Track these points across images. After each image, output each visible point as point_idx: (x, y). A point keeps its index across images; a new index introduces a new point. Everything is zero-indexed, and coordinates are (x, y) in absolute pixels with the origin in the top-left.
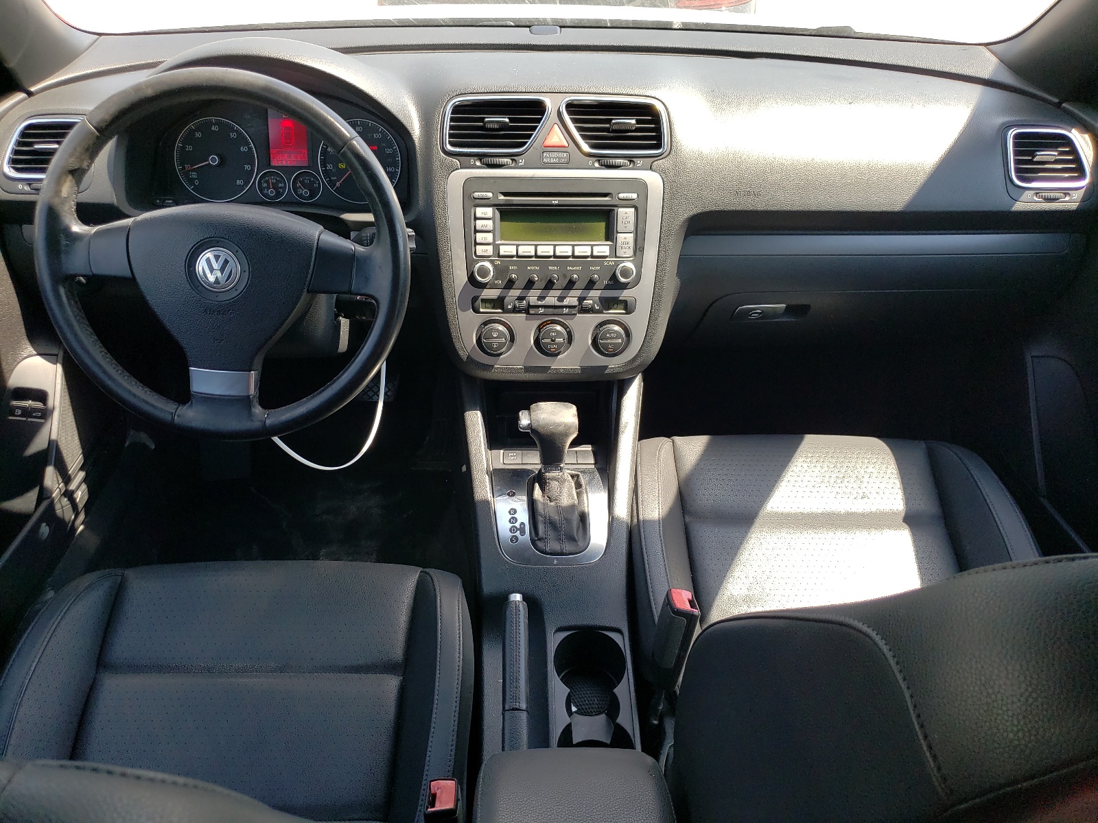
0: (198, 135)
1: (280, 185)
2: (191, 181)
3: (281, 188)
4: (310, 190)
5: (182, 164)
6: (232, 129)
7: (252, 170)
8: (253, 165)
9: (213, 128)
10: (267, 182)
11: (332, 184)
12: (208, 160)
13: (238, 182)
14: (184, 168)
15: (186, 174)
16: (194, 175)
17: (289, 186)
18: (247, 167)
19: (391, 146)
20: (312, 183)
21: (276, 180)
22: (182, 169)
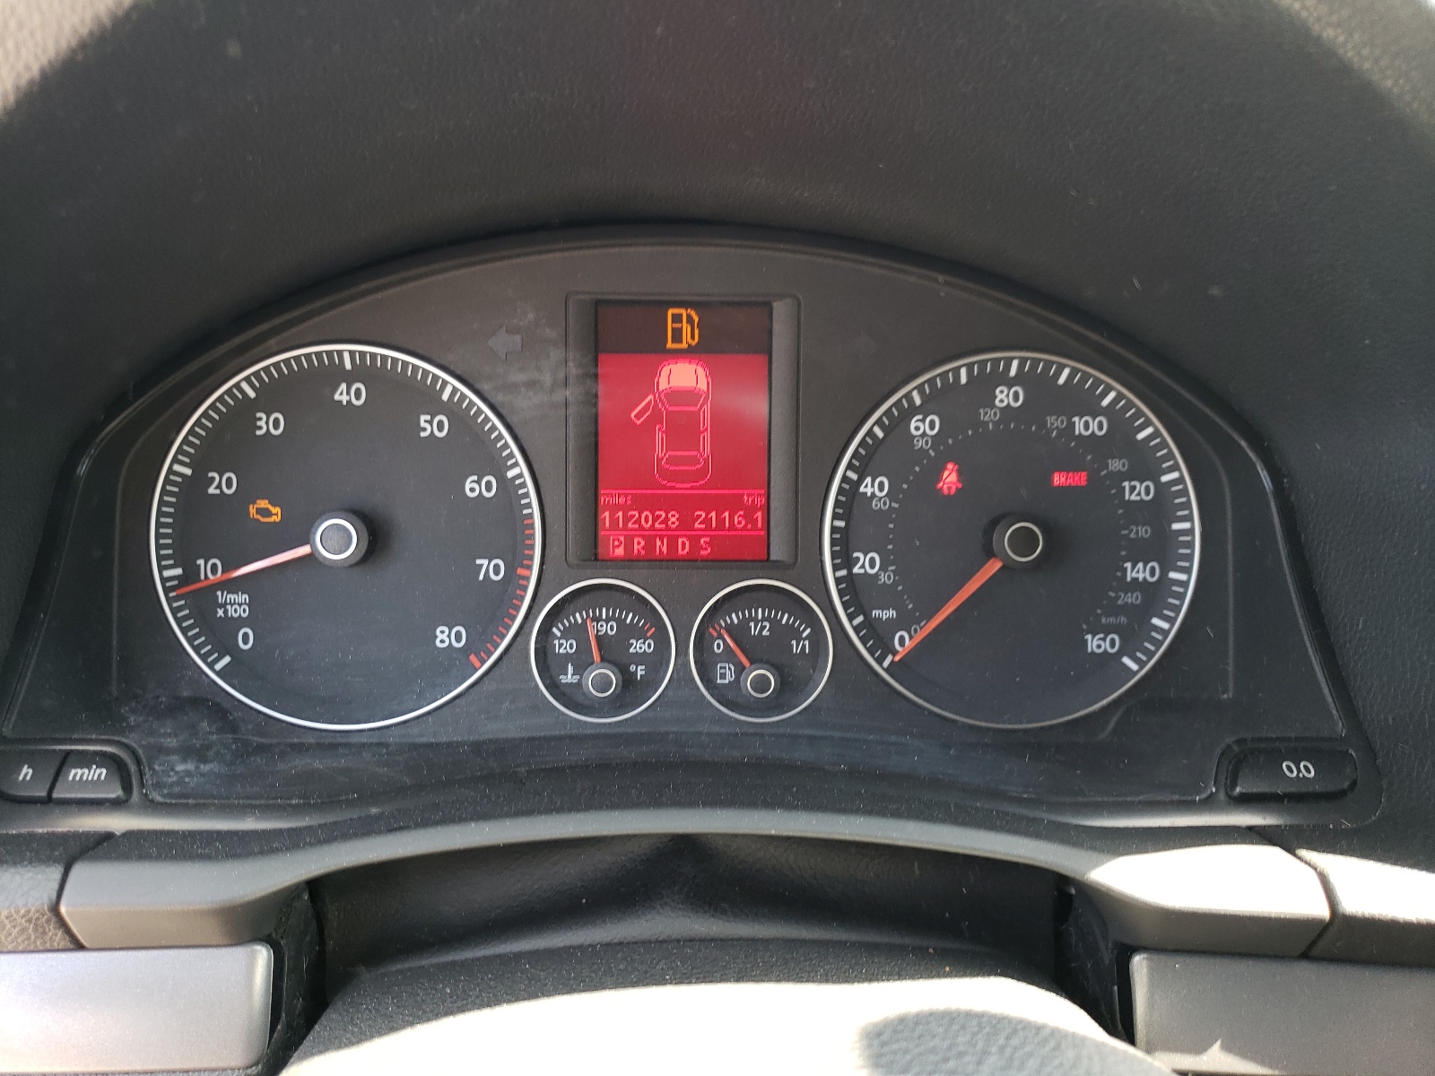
0: (269, 424)
1: (638, 646)
2: (219, 635)
3: (640, 658)
4: (777, 668)
5: (185, 554)
6: (429, 399)
7: (513, 582)
8: (516, 560)
9: (342, 395)
10: (577, 632)
11: (878, 637)
12: (306, 540)
13: (444, 637)
14: (190, 575)
15: (201, 604)
16: (237, 605)
17: (681, 651)
18: (490, 568)
19: (1145, 466)
20: (783, 635)
21: (621, 622)
22: (183, 580)
